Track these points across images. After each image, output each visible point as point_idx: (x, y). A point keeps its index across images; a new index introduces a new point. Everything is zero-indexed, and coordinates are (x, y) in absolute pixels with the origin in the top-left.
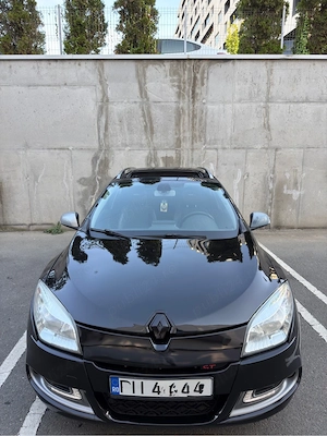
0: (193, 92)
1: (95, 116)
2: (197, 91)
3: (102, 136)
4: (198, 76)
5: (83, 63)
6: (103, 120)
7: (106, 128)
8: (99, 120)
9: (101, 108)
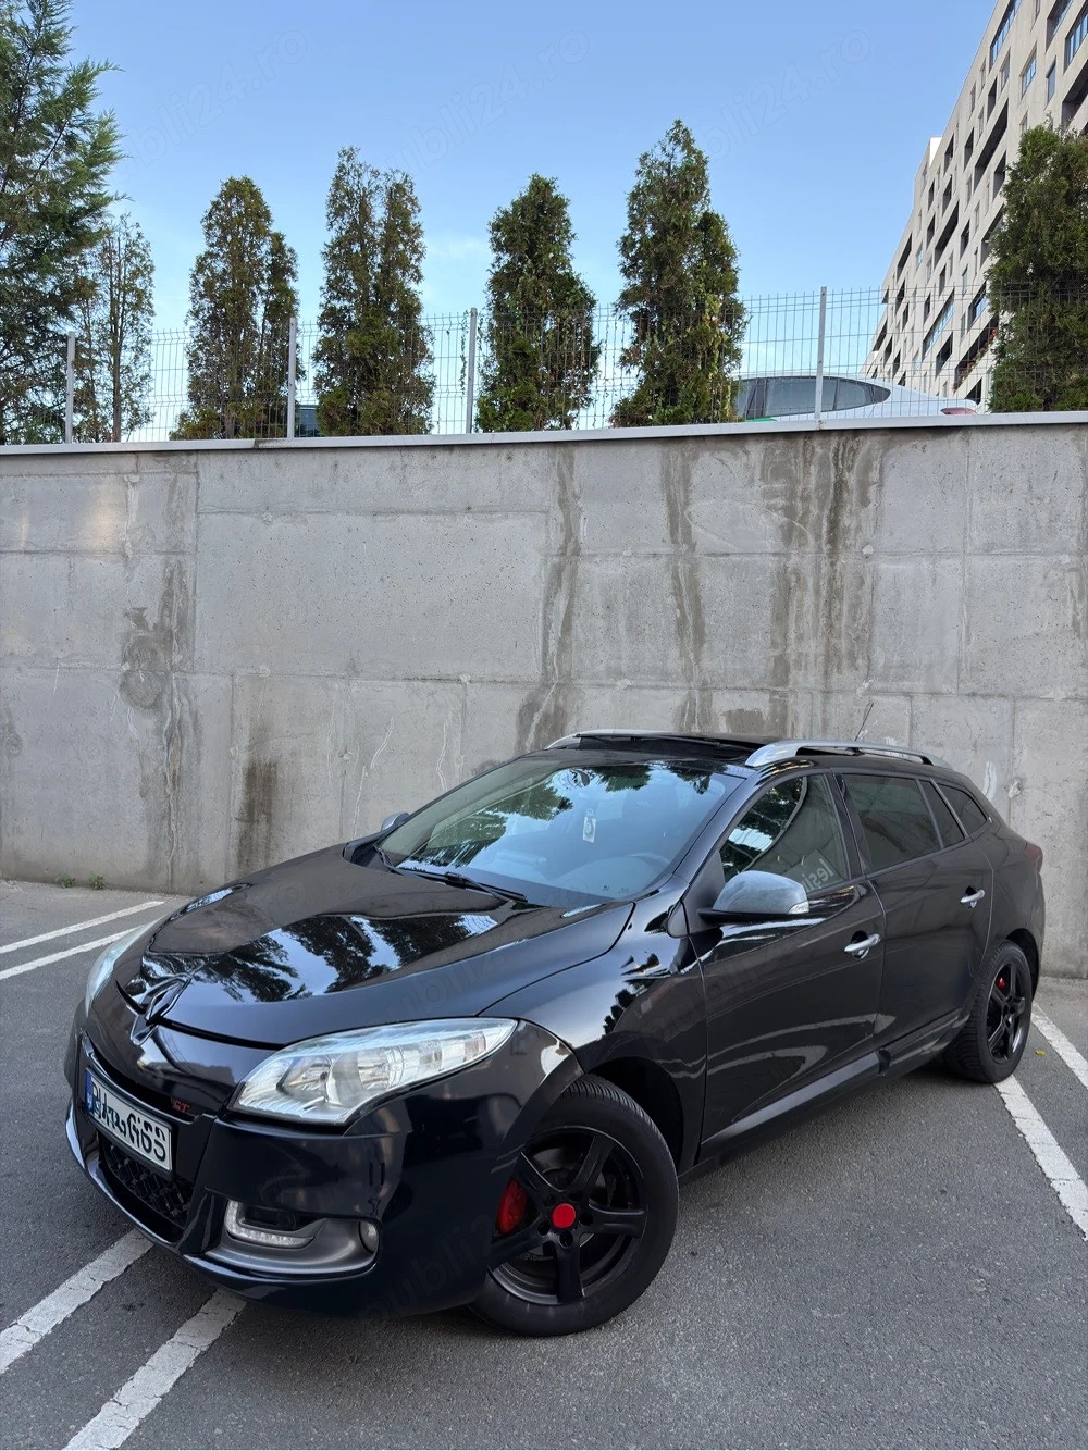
0: (834, 524)
1: (537, 594)
2: (846, 521)
3: (553, 648)
4: (852, 479)
5: (519, 454)
6: (561, 603)
7: (567, 627)
8: (548, 603)
9: (558, 571)
